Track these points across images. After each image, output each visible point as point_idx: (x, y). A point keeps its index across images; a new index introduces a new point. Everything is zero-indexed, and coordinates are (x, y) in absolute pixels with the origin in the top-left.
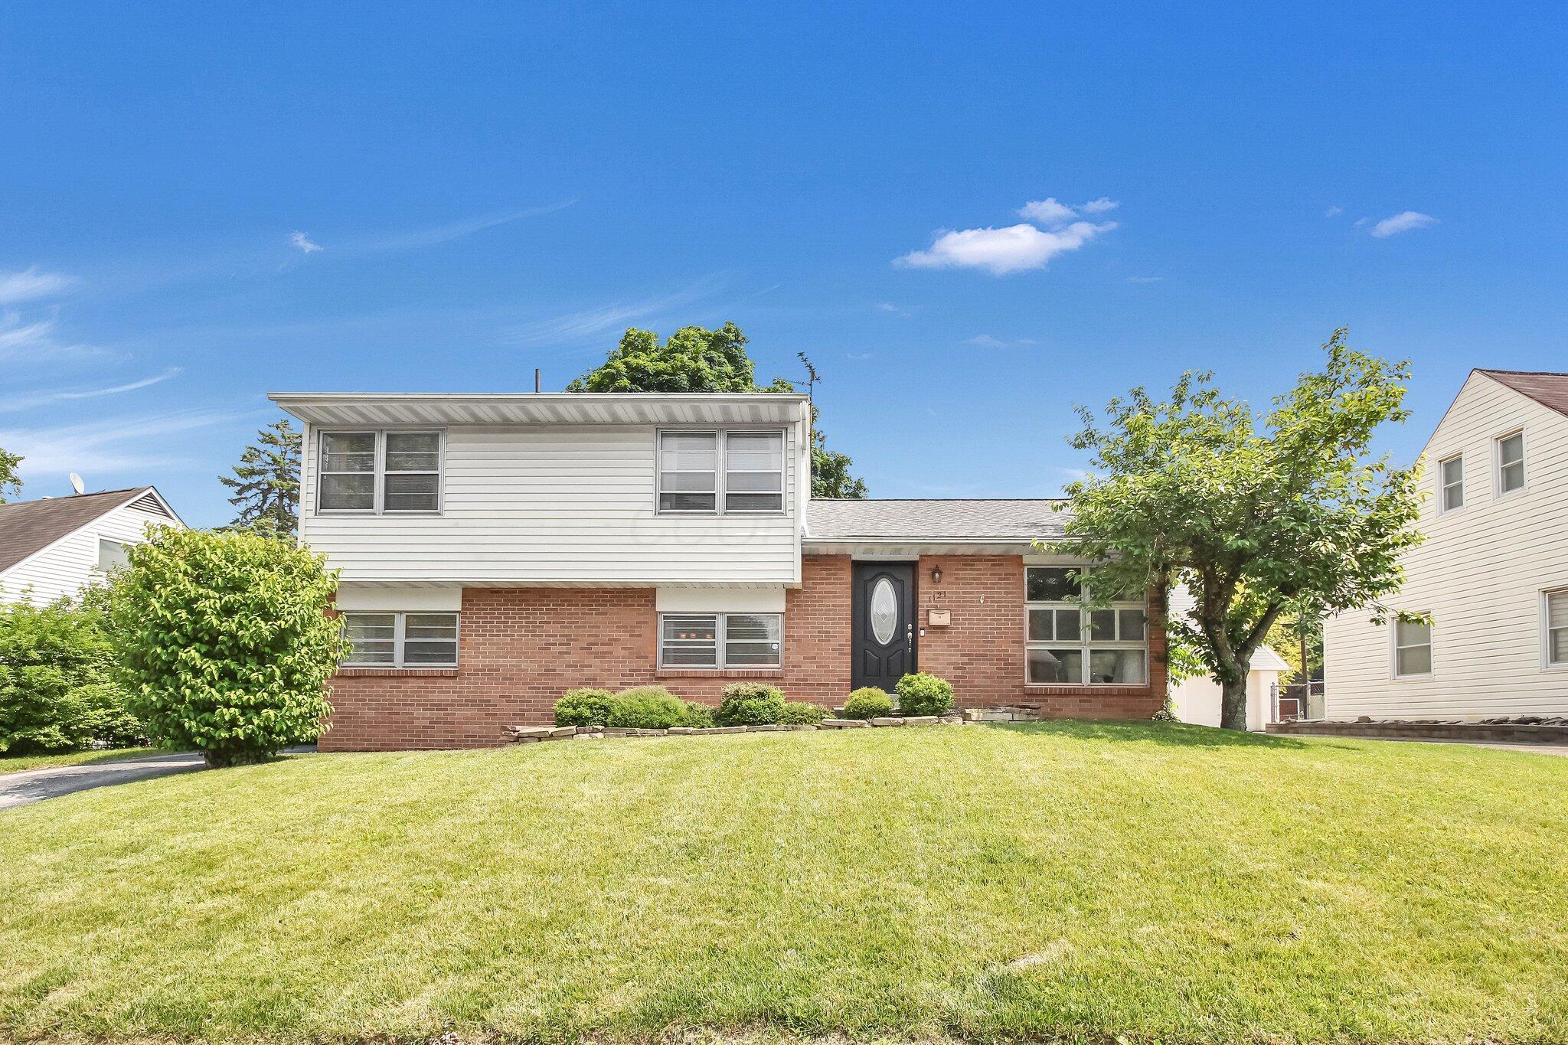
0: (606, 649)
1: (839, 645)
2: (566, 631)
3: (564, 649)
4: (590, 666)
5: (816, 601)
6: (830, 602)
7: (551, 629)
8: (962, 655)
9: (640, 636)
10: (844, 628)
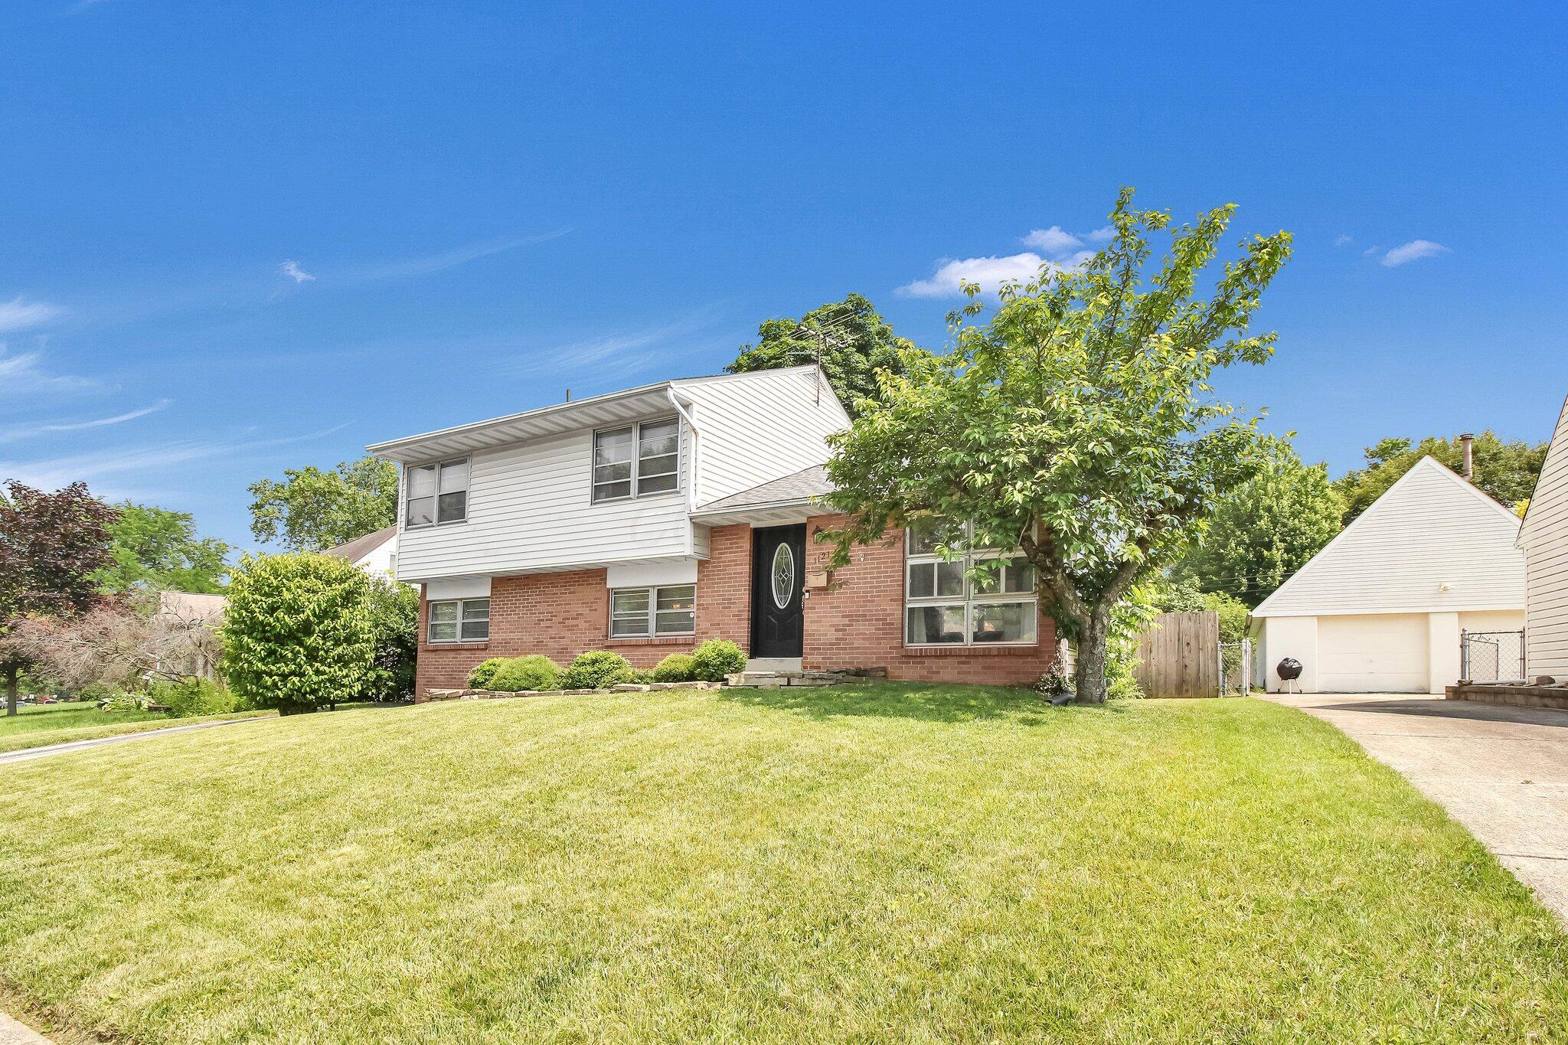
0: (574, 622)
1: (739, 611)
2: (550, 609)
3: (548, 623)
4: (564, 638)
5: (721, 571)
6: (732, 570)
7: (541, 607)
8: (843, 617)
9: (596, 610)
10: (743, 594)
